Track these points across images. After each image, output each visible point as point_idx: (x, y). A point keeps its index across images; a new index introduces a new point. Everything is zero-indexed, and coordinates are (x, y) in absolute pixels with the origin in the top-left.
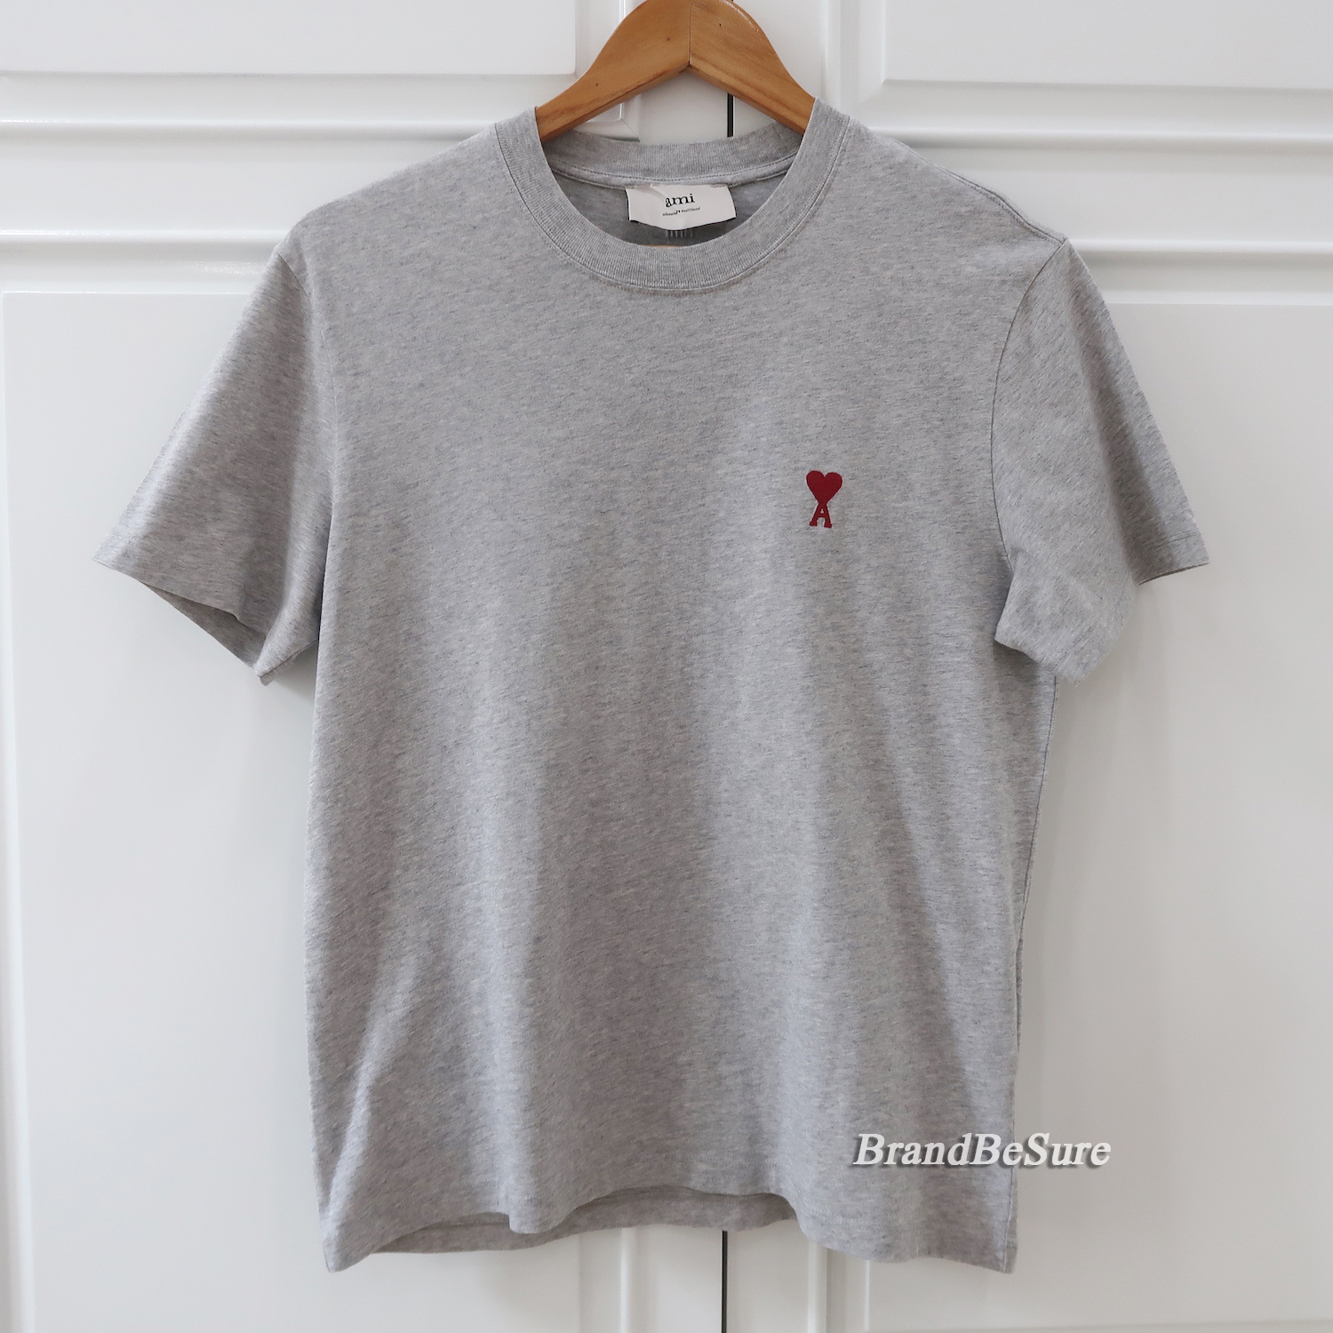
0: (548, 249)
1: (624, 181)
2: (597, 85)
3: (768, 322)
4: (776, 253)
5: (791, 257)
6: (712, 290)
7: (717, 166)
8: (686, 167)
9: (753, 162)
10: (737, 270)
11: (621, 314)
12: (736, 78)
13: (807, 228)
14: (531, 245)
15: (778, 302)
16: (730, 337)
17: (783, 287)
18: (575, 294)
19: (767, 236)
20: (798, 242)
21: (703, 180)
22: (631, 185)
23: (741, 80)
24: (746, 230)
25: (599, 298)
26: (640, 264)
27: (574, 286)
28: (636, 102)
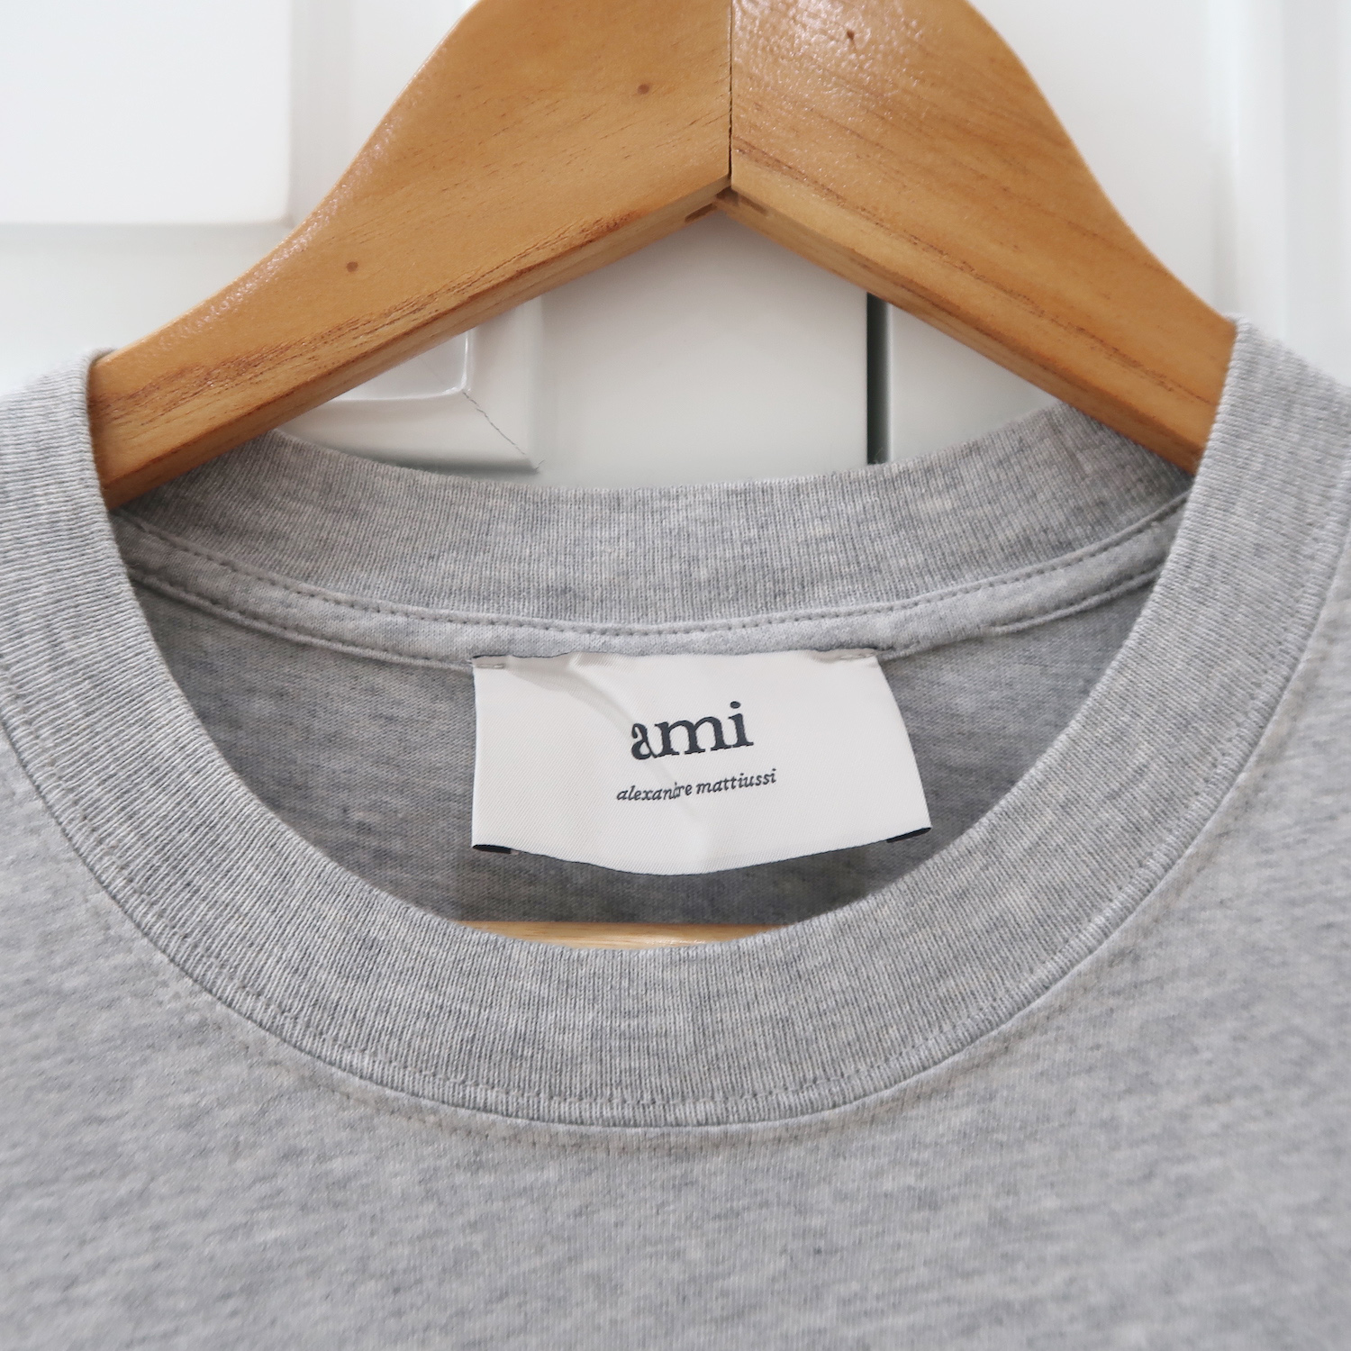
0: (119, 959)
1: (469, 636)
2: (352, 267)
3: (1063, 1260)
4: (1098, 970)
5: (1159, 982)
6: (826, 1128)
7: (834, 576)
8: (714, 581)
9: (975, 559)
10: (933, 1043)
11: (438, 1233)
12: (914, 240)
13: (1223, 859)
14: (47, 939)
15: (1104, 1175)
16: (899, 1322)
17: (1125, 1110)
18: (236, 1150)
19: (1059, 892)
20: (1186, 919)
21: (779, 630)
22: (494, 654)
23: (937, 248)
24: (965, 876)
25: (338, 1166)
26: (514, 1021)
27: (231, 1114)
28: (525, 324)
